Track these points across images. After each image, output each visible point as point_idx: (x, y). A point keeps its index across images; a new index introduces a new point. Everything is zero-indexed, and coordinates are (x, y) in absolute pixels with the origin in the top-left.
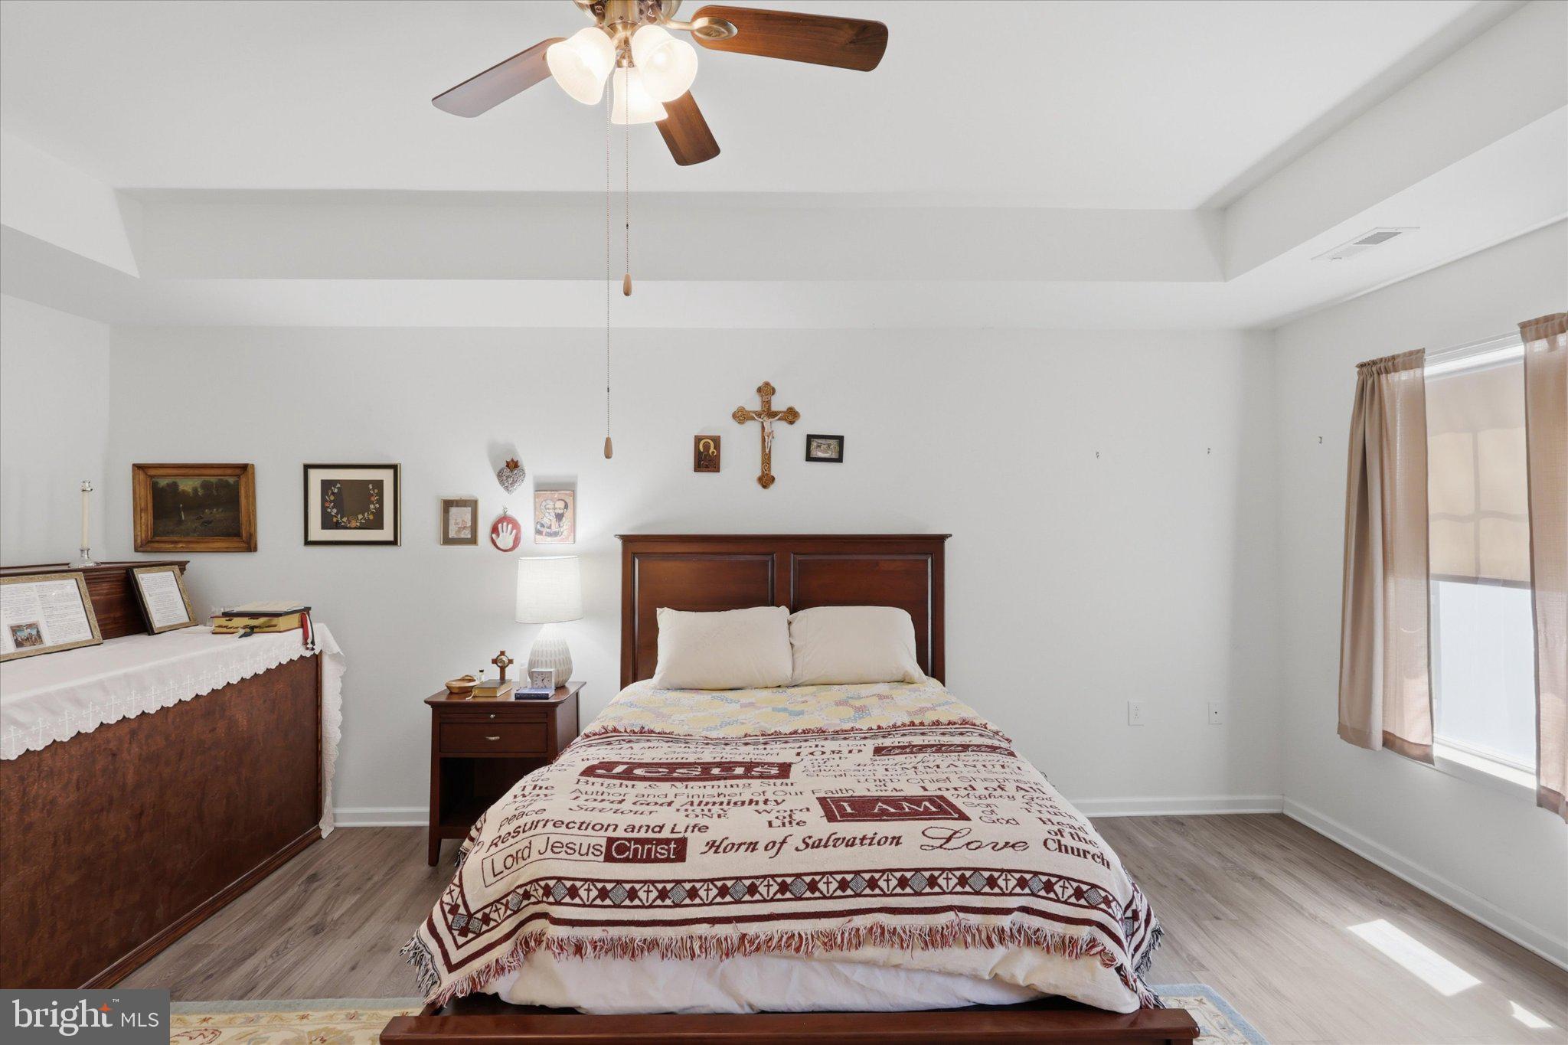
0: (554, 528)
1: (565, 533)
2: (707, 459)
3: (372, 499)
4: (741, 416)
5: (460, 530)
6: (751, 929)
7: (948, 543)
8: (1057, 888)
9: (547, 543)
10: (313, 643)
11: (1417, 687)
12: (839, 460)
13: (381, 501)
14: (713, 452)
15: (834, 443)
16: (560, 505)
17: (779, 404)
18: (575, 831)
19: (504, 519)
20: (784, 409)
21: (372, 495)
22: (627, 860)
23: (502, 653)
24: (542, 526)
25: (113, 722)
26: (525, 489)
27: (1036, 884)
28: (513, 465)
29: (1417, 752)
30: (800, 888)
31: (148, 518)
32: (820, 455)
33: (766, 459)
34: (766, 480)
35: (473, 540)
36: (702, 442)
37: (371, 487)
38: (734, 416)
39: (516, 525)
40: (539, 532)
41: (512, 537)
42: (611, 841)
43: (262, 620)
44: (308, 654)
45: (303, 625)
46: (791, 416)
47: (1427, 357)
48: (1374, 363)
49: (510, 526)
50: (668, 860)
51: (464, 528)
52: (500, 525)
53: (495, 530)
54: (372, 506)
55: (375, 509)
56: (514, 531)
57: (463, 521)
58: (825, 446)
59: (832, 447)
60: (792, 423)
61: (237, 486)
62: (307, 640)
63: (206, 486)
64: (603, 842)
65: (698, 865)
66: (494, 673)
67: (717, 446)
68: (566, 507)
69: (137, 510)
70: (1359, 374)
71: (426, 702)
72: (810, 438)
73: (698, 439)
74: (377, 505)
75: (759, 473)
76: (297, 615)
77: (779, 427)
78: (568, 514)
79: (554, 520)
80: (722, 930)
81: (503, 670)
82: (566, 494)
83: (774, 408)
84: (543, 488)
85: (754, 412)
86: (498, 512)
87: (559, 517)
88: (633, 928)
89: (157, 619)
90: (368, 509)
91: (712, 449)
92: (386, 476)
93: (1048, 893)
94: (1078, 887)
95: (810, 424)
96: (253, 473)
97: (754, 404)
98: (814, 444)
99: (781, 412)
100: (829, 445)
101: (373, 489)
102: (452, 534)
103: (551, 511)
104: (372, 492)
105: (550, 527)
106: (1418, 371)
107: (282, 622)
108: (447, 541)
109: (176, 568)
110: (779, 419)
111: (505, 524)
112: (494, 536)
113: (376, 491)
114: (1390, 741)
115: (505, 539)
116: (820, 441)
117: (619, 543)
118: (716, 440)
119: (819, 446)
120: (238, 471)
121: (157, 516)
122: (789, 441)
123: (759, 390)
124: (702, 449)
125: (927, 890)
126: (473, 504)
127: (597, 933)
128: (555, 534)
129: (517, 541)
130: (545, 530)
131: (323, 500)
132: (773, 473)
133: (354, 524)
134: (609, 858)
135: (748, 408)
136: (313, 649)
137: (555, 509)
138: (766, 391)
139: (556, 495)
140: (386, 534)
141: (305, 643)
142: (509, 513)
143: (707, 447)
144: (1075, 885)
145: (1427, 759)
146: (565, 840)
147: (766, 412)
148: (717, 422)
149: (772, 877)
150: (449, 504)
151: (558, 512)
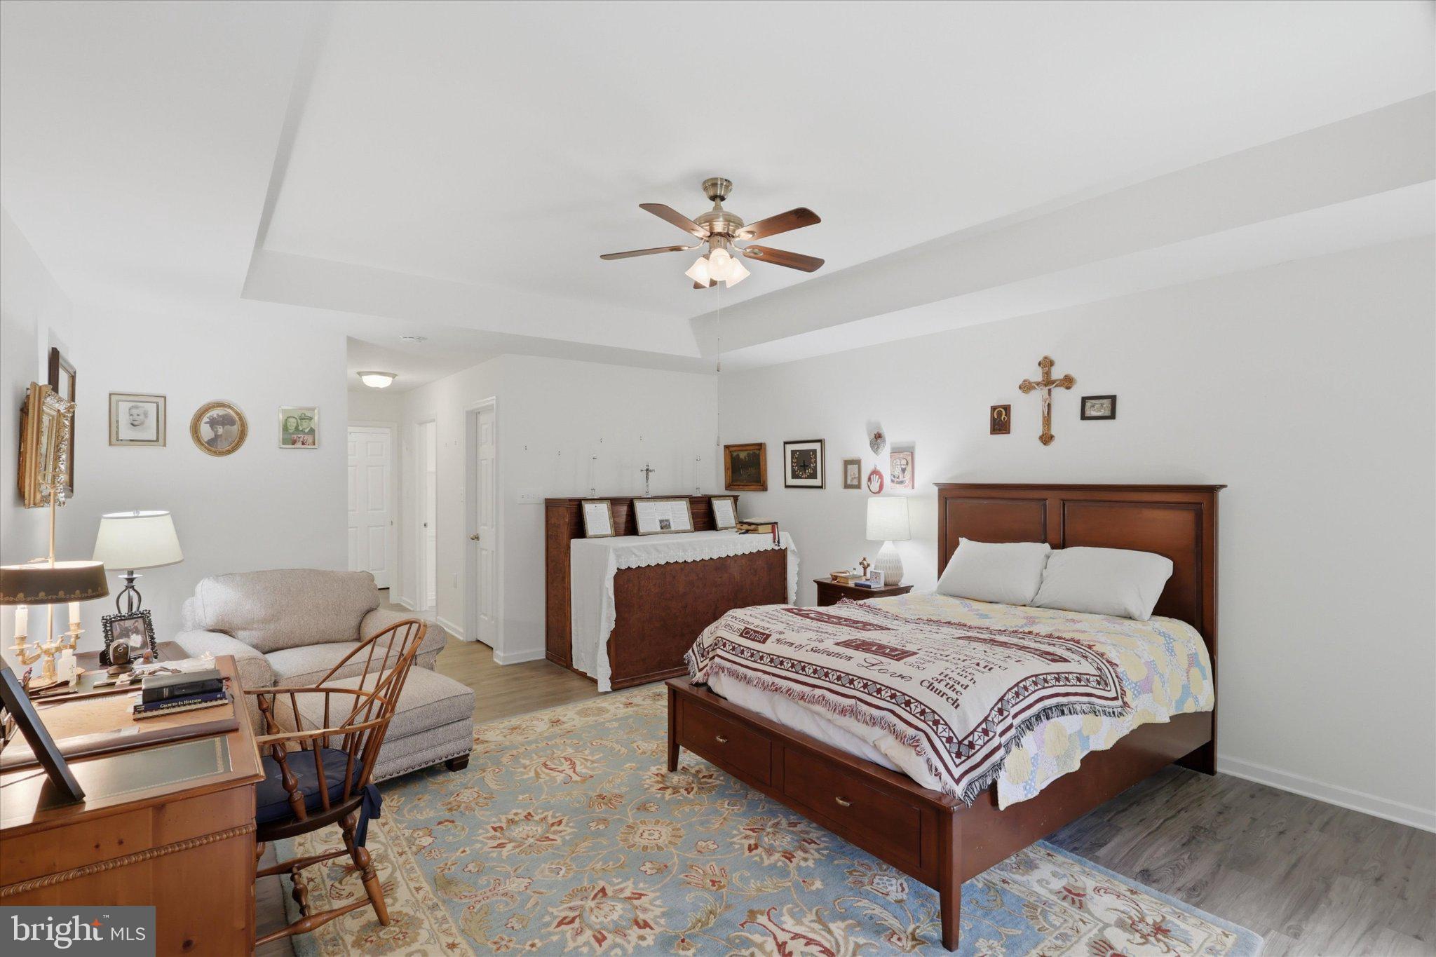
0: (901, 479)
1: (908, 482)
2: (1000, 422)
3: (812, 461)
4: (1026, 387)
8: (912, 706)
10: (779, 542)
12: (1112, 416)
13: (816, 462)
14: (1004, 419)
15: (1108, 402)
16: (904, 462)
18: (737, 622)
19: (875, 472)
20: (1061, 377)
21: (812, 459)
22: (747, 638)
23: (864, 559)
24: (894, 477)
25: (672, 562)
26: (886, 451)
27: (901, 699)
28: (879, 436)
30: (798, 668)
31: (730, 472)
32: (1094, 413)
33: (1047, 420)
34: (1047, 439)
36: (996, 411)
37: (811, 454)
38: (1020, 387)
39: (881, 477)
40: (893, 481)
41: (878, 484)
42: (746, 628)
43: (753, 527)
44: (777, 548)
45: (773, 532)
46: (1068, 382)
49: (878, 477)
50: (759, 642)
52: (872, 476)
53: (869, 479)
54: (811, 465)
55: (813, 466)
56: (880, 480)
58: (1099, 406)
59: (1104, 406)
60: (1068, 388)
61: (759, 455)
62: (776, 540)
63: (749, 455)
64: (743, 628)
65: (770, 647)
66: (860, 571)
67: (1008, 413)
68: (907, 464)
69: (726, 469)
71: (814, 581)
72: (1084, 400)
73: (993, 409)
74: (814, 464)
75: (1040, 433)
76: (770, 526)
77: (1058, 393)
78: (909, 468)
79: (901, 473)
80: (766, 677)
81: (865, 569)
83: (1053, 377)
84: (896, 451)
85: (1035, 383)
86: (871, 468)
87: (904, 470)
88: (747, 670)
89: (720, 523)
90: (810, 467)
91: (1003, 416)
92: (817, 446)
93: (906, 706)
94: (924, 709)
95: (1084, 388)
96: (765, 449)
97: (1036, 375)
98: (1089, 404)
99: (1057, 380)
100: (1102, 405)
101: (812, 456)
103: (899, 466)
105: (899, 478)
107: (761, 528)
109: (732, 499)
110: (1055, 386)
111: (875, 475)
113: (814, 457)
115: (875, 486)
116: (1093, 401)
117: (936, 489)
118: (1007, 408)
119: (1093, 406)
120: (757, 447)
121: (733, 472)
122: (1066, 403)
123: (1040, 363)
124: (996, 416)
125: (848, 685)
127: (728, 665)
128: (901, 482)
129: (881, 487)
130: (896, 480)
131: (792, 462)
132: (1053, 432)
133: (804, 476)
134: (741, 635)
135: (1033, 380)
136: (779, 546)
137: (902, 465)
138: (1047, 364)
139: (902, 455)
140: (817, 482)
141: (774, 542)
142: (877, 468)
143: (1000, 414)
144: (923, 707)
146: (731, 624)
147: (1048, 382)
148: (1008, 394)
149: (791, 659)
150: (847, 463)
151: (904, 467)
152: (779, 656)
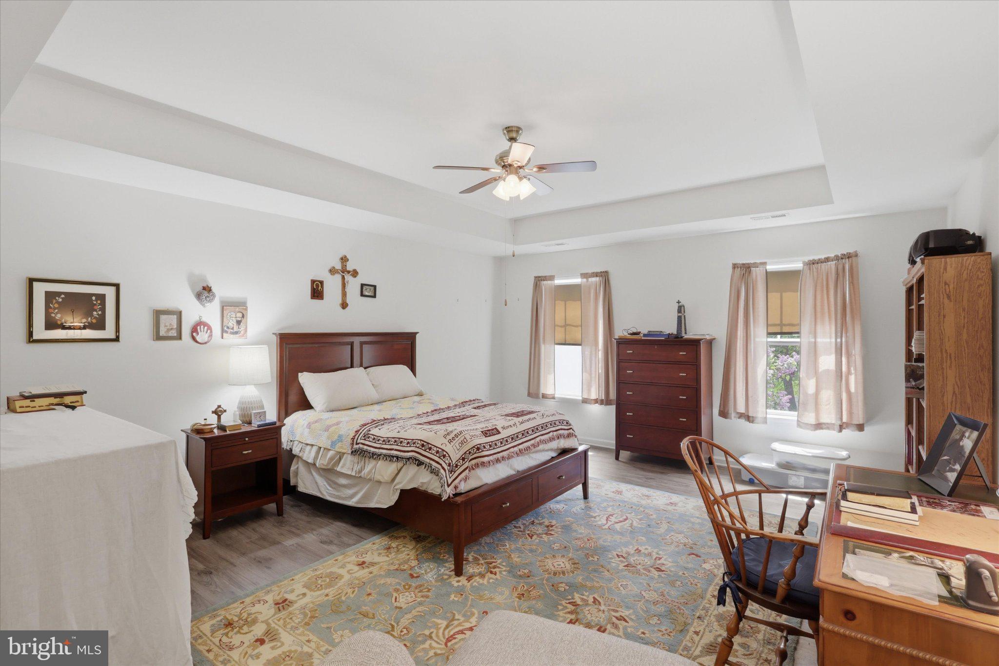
0: (236, 329)
1: (242, 332)
2: (317, 292)
3: (95, 307)
4: (333, 271)
5: (168, 330)
6: (521, 447)
7: (417, 336)
9: (230, 339)
11: (551, 377)
12: (374, 296)
13: (103, 309)
14: (320, 289)
15: (372, 288)
16: (239, 315)
17: (350, 267)
19: (201, 323)
20: (351, 269)
21: (95, 305)
23: (219, 407)
24: (227, 328)
26: (215, 303)
27: (557, 423)
28: (207, 289)
29: (551, 396)
30: (526, 434)
32: (367, 294)
33: (344, 294)
34: (344, 305)
35: (179, 337)
36: (315, 283)
37: (94, 298)
38: (330, 271)
39: (209, 328)
40: (224, 332)
41: (207, 335)
42: (482, 432)
46: (355, 273)
47: (555, 278)
48: (540, 277)
49: (206, 328)
50: (497, 434)
51: (172, 329)
52: (198, 327)
53: (194, 330)
54: (95, 313)
55: (98, 315)
56: (209, 331)
57: (171, 324)
58: (369, 290)
59: (371, 290)
60: (355, 277)
67: (322, 286)
68: (243, 316)
70: (535, 280)
72: (362, 285)
73: (313, 282)
74: (100, 313)
75: (340, 301)
77: (348, 277)
78: (244, 321)
79: (235, 324)
81: (219, 417)
82: (243, 309)
83: (348, 269)
84: (225, 306)
85: (340, 270)
86: (196, 319)
87: (239, 322)
90: (92, 315)
91: (320, 288)
92: (109, 291)
95: (362, 279)
97: (338, 265)
98: (364, 288)
99: (351, 271)
101: (96, 300)
102: (162, 333)
103: (233, 319)
104: (95, 302)
105: (233, 329)
106: (553, 282)
108: (158, 337)
110: (350, 274)
111: (202, 326)
112: (194, 334)
113: (99, 302)
114: (544, 396)
115: (202, 336)
116: (366, 287)
117: (274, 338)
118: (322, 282)
119: (366, 290)
122: (353, 286)
123: (342, 259)
124: (315, 287)
125: (546, 428)
126: (179, 313)
128: (236, 333)
129: (209, 338)
130: (229, 330)
131: (48, 307)
132: (348, 301)
134: (485, 436)
135: (337, 268)
137: (236, 317)
138: (344, 260)
139: (236, 309)
140: (107, 334)
142: (204, 319)
143: (317, 286)
145: (554, 398)
147: (344, 270)
148: (322, 274)
149: (520, 432)
150: (158, 314)
151: (239, 319)
152: (514, 434)
